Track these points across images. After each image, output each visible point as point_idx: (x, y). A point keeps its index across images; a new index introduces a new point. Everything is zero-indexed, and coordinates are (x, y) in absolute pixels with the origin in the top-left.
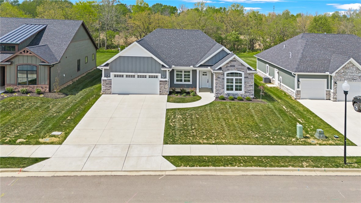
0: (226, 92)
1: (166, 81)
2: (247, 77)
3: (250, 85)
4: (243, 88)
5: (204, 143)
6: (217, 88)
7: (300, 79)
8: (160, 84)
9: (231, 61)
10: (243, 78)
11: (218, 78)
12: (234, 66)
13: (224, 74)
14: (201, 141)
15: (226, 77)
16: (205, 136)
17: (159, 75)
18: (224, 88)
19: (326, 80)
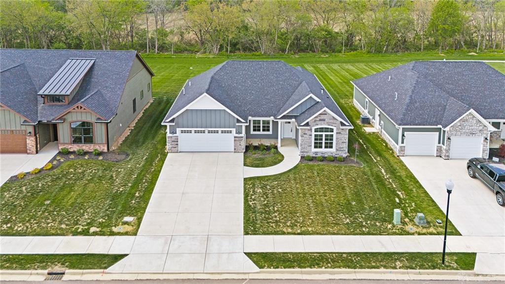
0: (314, 150)
1: (242, 137)
2: (340, 133)
3: (343, 142)
4: (334, 145)
5: (289, 233)
6: (303, 146)
7: (406, 133)
8: (235, 140)
9: (320, 114)
10: (334, 133)
11: (304, 134)
12: (324, 120)
13: (311, 130)
14: (285, 230)
15: (314, 133)
16: (290, 222)
17: (234, 130)
18: (311, 146)
19: (438, 133)
